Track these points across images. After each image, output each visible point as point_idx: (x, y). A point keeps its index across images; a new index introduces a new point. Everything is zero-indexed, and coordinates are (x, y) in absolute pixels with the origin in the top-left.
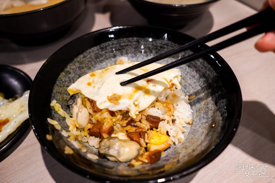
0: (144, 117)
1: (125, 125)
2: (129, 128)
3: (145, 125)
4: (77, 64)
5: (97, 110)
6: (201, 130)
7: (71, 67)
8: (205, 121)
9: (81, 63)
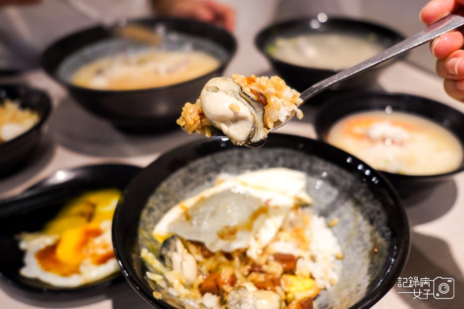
0: (271, 258)
1: (246, 273)
2: (254, 275)
3: (276, 268)
4: (161, 197)
5: (208, 254)
6: (359, 262)
7: (152, 202)
8: (361, 249)
9: (165, 194)
